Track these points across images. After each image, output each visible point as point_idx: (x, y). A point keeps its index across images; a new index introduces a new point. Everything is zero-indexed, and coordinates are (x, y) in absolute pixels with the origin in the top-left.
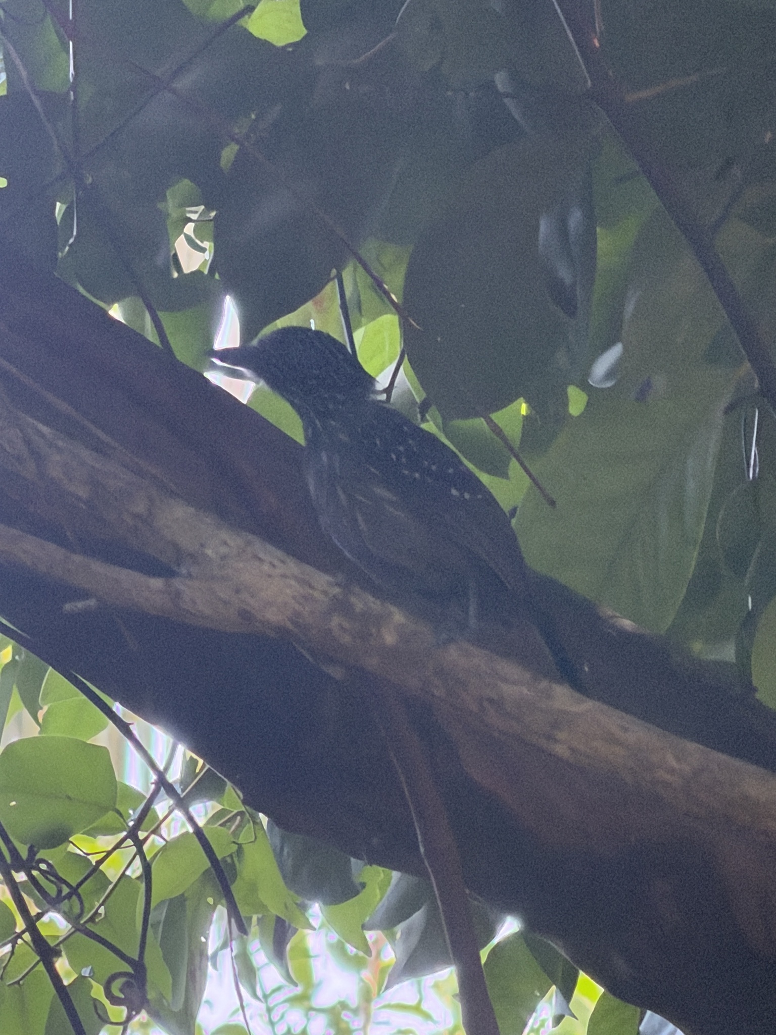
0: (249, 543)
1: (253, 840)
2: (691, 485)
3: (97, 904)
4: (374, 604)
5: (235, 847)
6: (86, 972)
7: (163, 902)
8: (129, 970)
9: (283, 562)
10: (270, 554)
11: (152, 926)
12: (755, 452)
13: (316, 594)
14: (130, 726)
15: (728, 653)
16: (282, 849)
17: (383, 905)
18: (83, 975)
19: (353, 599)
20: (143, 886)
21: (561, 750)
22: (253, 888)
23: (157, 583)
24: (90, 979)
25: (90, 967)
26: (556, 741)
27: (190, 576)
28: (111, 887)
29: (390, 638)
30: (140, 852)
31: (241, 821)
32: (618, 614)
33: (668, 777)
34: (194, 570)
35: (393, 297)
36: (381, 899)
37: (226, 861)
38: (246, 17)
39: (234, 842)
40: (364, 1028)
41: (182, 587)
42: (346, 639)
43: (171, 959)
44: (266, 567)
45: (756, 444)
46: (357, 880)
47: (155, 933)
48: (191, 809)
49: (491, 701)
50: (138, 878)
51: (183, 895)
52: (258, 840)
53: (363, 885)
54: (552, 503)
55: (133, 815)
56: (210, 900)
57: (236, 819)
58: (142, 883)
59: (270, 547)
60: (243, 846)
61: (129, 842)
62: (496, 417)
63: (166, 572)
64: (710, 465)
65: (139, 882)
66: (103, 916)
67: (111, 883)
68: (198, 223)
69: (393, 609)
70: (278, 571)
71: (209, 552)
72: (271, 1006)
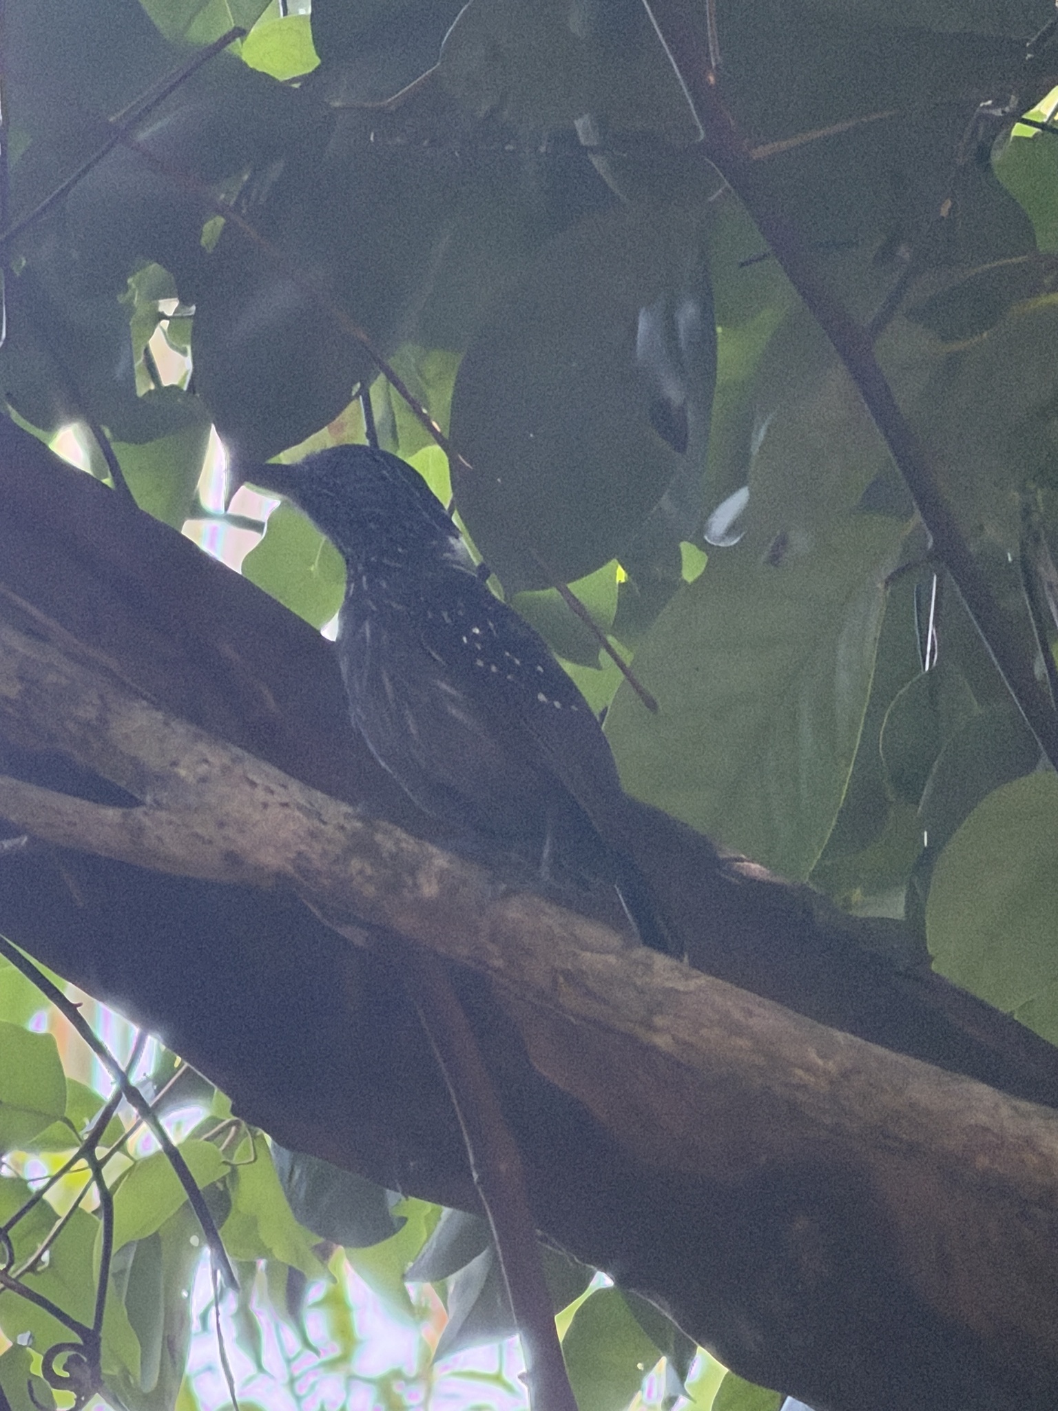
0: (236, 760)
1: (252, 1159)
2: (843, 680)
3: (40, 1247)
4: (409, 844)
5: (228, 1169)
6: (23, 1340)
7: (127, 1246)
8: (77, 1339)
9: (285, 786)
10: (264, 774)
11: (114, 1275)
12: (932, 636)
13: (329, 830)
14: (78, 1009)
15: (895, 907)
16: (292, 1172)
17: (431, 1247)
18: (19, 1343)
19: (379, 837)
20: (102, 1223)
21: (662, 1041)
22: (252, 1223)
23: (112, 814)
24: (28, 1349)
25: (29, 1333)
26: (656, 1030)
27: (158, 805)
28: (58, 1223)
29: (430, 889)
30: (98, 1177)
31: (237, 1133)
32: (743, 856)
33: (809, 1079)
34: (164, 796)
35: (434, 424)
36: (429, 1237)
37: (217, 1188)
38: (238, 40)
39: (225, 1163)
40: (425, 1404)
41: (147, 821)
42: (370, 890)
43: (140, 1321)
44: (260, 795)
45: (933, 623)
46: (396, 1213)
47: (118, 1286)
48: (162, 1121)
49: (567, 975)
50: (95, 1212)
51: (156, 1234)
52: (258, 1161)
53: (403, 1220)
54: (651, 705)
55: (89, 1125)
56: (194, 1240)
57: (229, 1131)
58: (100, 1219)
59: (267, 767)
60: (240, 1168)
61: (83, 1163)
62: (574, 587)
63: (125, 800)
64: (871, 650)
65: (96, 1217)
66: (47, 1264)
67: (58, 1217)
68: (174, 321)
69: (433, 849)
70: (276, 799)
71: (183, 772)
72: (297, 1374)
